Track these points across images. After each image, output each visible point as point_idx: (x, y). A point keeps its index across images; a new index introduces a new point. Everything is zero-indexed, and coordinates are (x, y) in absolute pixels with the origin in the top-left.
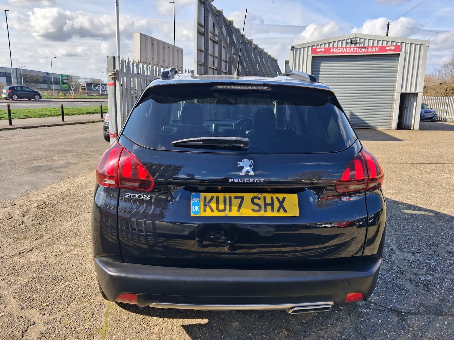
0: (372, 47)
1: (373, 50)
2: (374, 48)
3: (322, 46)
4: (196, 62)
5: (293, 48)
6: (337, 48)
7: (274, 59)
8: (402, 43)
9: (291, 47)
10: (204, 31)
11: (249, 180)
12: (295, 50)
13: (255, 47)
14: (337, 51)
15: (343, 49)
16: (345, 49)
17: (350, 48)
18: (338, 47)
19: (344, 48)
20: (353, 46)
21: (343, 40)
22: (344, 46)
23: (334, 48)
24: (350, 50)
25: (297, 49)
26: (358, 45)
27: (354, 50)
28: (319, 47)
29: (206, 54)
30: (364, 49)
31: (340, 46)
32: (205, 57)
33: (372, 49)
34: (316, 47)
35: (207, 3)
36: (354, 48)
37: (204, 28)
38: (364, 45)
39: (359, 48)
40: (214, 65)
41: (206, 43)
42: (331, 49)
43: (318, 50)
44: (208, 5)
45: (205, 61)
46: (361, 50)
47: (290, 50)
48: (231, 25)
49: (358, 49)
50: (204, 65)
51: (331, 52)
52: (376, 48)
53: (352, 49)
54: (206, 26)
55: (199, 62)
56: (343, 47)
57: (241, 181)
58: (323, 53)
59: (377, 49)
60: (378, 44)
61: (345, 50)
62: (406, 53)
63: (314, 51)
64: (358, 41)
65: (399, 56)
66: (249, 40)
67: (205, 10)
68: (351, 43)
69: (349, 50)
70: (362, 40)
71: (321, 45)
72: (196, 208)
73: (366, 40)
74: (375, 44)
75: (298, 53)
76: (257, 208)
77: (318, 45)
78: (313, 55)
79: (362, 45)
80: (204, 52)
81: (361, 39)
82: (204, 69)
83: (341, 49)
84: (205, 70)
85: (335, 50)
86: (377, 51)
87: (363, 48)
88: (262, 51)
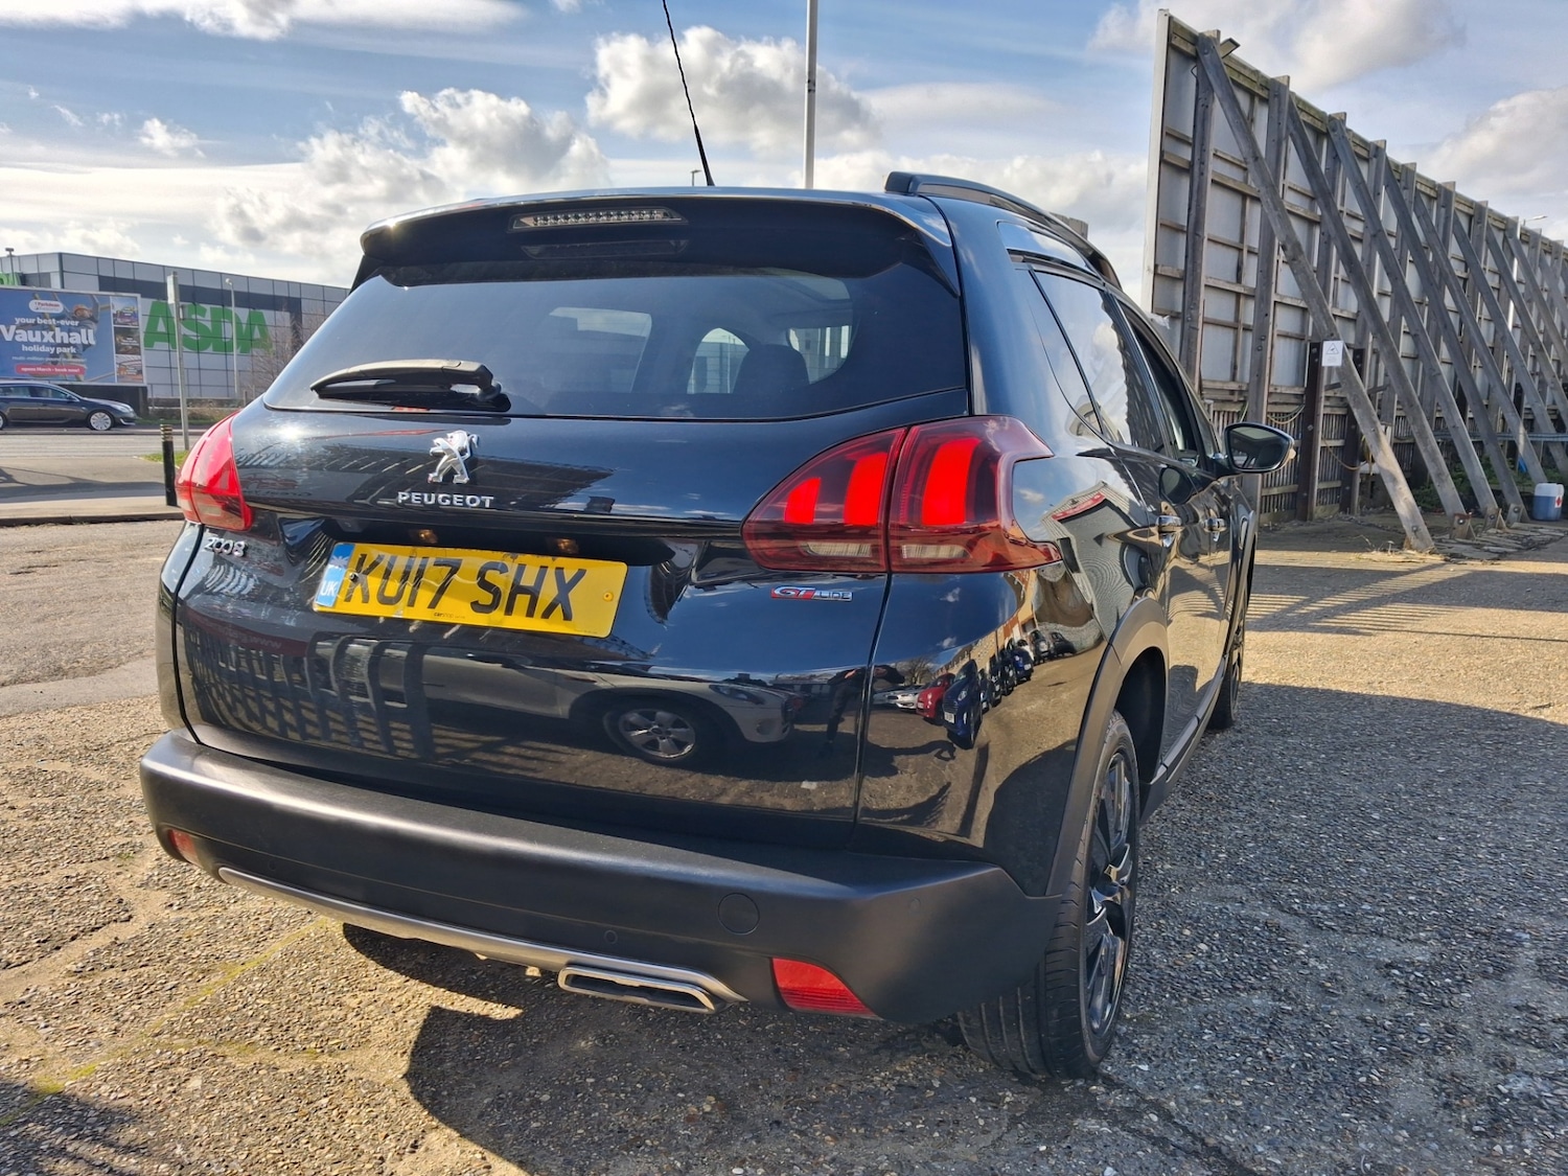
4: (1149, 270)
10: (1190, 159)
11: (451, 499)
13: (1471, 212)
29: (1194, 239)
32: (1190, 251)
35: (1206, 56)
37: (1192, 145)
40: (1239, 280)
41: (1197, 201)
44: (1209, 63)
45: (1190, 266)
48: (1334, 130)
50: (1183, 279)
54: (1199, 141)
55: (1159, 268)
57: (430, 500)
66: (1440, 186)
67: (1197, 84)
76: (486, 598)
80: (1187, 232)
82: (1184, 293)
84: (1187, 296)
88: (1510, 226)
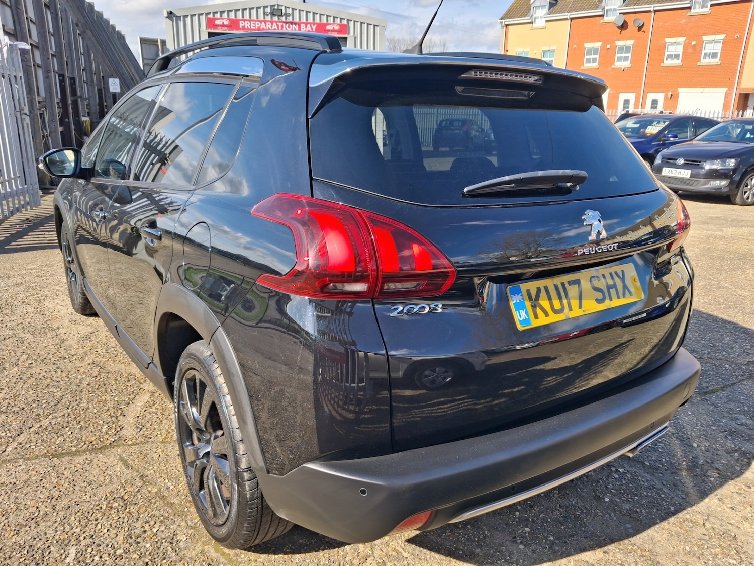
0: (306, 24)
1: (307, 29)
2: (309, 25)
3: (223, 15)
5: (171, 14)
6: (250, 21)
7: (121, 34)
8: (348, 20)
9: (168, 12)
11: (602, 248)
12: (174, 18)
14: (250, 26)
15: (259, 23)
16: (263, 23)
17: (272, 22)
18: (252, 19)
19: (261, 21)
20: (276, 18)
21: (258, 8)
22: (261, 17)
23: (245, 20)
24: (272, 27)
25: (178, 18)
26: (283, 19)
27: (278, 26)
28: (218, 15)
30: (294, 26)
31: (254, 17)
32: (16, 18)
33: (306, 27)
34: (214, 15)
36: (278, 23)
38: (293, 19)
39: (286, 23)
42: (241, 22)
43: (217, 22)
46: (289, 27)
47: (167, 17)
49: (284, 24)
51: (241, 27)
52: (312, 25)
53: (275, 24)
56: (259, 19)
58: (226, 28)
59: (314, 27)
60: (314, 19)
61: (263, 26)
62: (355, 38)
63: (211, 23)
64: (283, 11)
65: (346, 41)
68: (273, 14)
69: (270, 26)
70: (289, 11)
71: (222, 12)
72: (523, 313)
73: (295, 11)
74: (310, 20)
75: (181, 24)
76: (600, 295)
77: (217, 12)
78: (210, 30)
79: (290, 19)
80: (10, 7)
81: (287, 9)
83: (257, 23)
85: (247, 25)
86: (314, 30)
87: (292, 23)
